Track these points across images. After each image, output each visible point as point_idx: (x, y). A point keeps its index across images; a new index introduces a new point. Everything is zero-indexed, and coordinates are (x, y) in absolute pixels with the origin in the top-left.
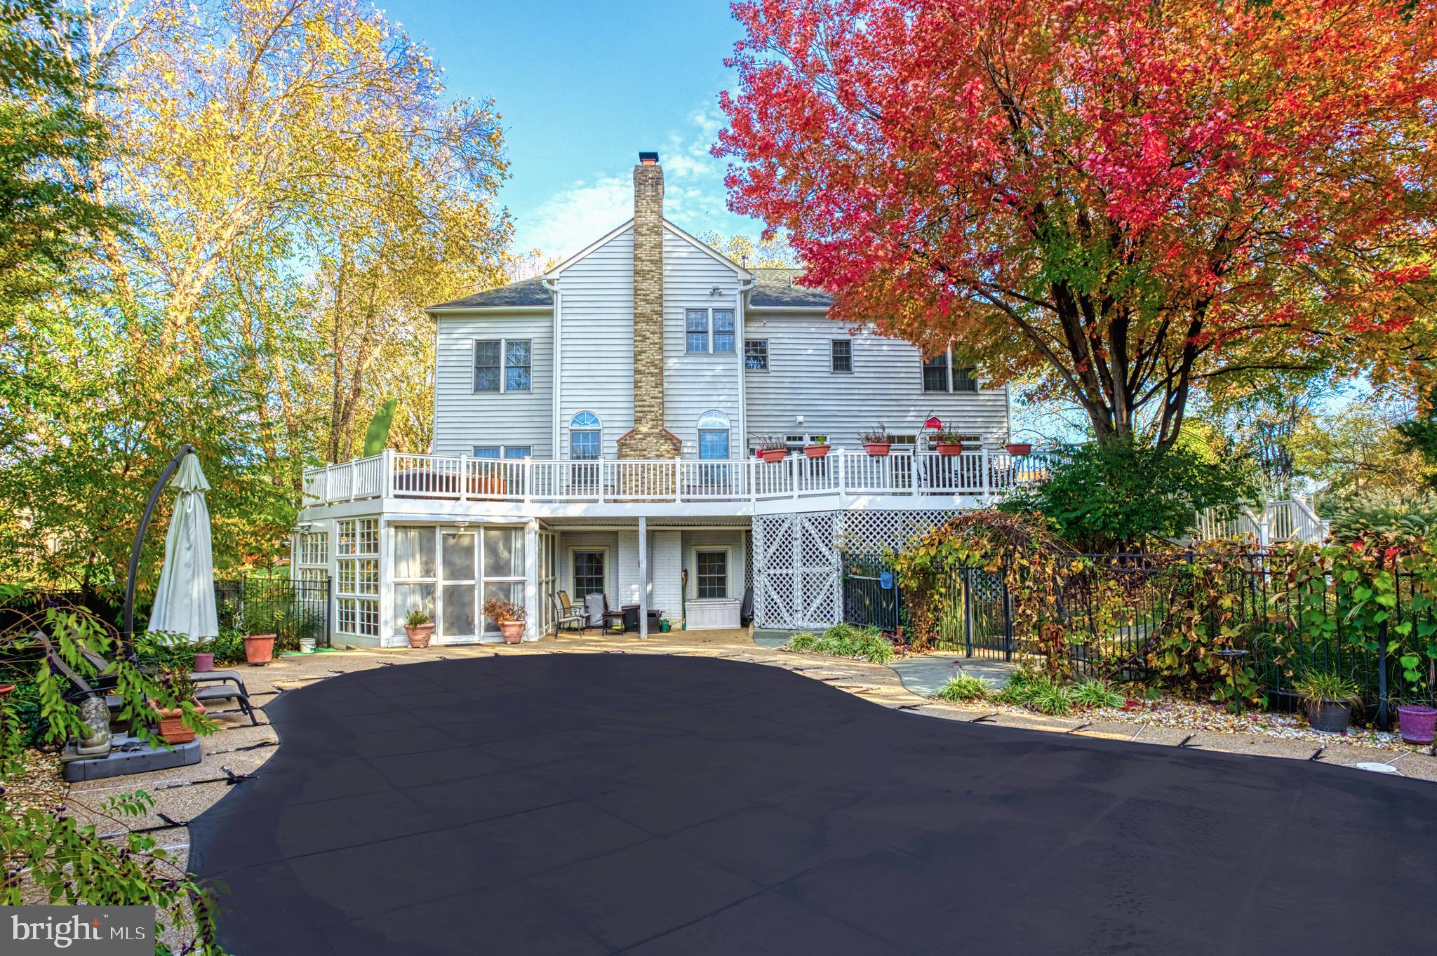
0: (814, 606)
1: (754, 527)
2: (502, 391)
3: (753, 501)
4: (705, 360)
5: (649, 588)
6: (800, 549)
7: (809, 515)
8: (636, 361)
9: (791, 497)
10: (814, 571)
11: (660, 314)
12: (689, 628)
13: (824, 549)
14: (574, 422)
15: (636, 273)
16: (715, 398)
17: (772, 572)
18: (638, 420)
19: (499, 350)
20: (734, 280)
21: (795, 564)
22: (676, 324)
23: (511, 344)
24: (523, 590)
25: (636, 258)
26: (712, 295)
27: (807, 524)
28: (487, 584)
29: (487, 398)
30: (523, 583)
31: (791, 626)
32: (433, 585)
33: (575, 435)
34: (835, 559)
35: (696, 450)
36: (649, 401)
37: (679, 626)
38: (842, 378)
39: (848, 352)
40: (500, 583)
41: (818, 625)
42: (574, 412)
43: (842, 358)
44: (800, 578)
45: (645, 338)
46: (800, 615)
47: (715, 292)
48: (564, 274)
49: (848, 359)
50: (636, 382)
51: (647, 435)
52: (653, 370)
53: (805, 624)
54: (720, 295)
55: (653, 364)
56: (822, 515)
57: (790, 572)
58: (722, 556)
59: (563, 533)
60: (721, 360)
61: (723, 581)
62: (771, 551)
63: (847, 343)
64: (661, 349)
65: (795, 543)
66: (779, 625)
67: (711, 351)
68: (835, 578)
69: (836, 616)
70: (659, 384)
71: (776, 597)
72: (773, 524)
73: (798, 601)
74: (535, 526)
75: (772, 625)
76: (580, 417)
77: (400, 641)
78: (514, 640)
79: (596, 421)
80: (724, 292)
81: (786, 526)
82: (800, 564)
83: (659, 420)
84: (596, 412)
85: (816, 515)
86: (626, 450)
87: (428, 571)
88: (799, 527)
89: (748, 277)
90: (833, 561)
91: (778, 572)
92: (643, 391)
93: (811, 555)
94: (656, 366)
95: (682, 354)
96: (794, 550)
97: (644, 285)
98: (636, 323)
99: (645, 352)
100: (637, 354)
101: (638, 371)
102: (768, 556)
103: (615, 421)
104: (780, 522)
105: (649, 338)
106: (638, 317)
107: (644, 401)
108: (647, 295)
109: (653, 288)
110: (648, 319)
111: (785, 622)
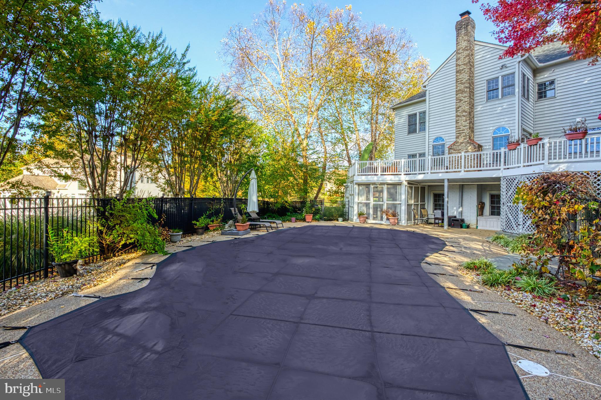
0: (528, 222)
1: (502, 182)
2: (418, 132)
4: (497, 102)
5: (461, 209)
7: (527, 176)
8: (457, 111)
9: (520, 167)
12: (479, 228)
14: (434, 142)
15: (457, 72)
16: (502, 120)
17: (509, 205)
18: (457, 137)
19: (416, 117)
22: (481, 89)
23: (420, 113)
24: (401, 207)
25: (457, 65)
26: (501, 69)
27: (526, 181)
28: (387, 204)
29: (412, 136)
30: (400, 204)
31: (517, 232)
32: (369, 204)
33: (434, 147)
35: (491, 147)
36: (463, 127)
37: (475, 227)
40: (393, 204)
42: (434, 137)
45: (461, 100)
46: (521, 227)
47: (503, 67)
48: (429, 82)
50: (456, 121)
51: (462, 143)
54: (507, 67)
59: (429, 186)
60: (506, 101)
61: (499, 208)
62: (509, 194)
66: (512, 232)
67: (500, 97)
70: (467, 119)
71: (510, 217)
72: (510, 181)
74: (405, 183)
75: (508, 230)
76: (437, 139)
77: (358, 221)
78: (393, 224)
79: (443, 140)
80: (508, 65)
81: (516, 181)
83: (467, 135)
84: (443, 136)
85: (531, 176)
86: (452, 151)
87: (368, 199)
91: (512, 205)
92: (460, 124)
95: (484, 102)
97: (461, 76)
98: (457, 95)
99: (461, 107)
100: (457, 108)
101: (457, 116)
102: (508, 197)
103: (449, 139)
104: (513, 179)
105: (463, 100)
106: (458, 92)
107: (460, 128)
108: (462, 80)
109: (465, 77)
110: (462, 92)
111: (514, 229)
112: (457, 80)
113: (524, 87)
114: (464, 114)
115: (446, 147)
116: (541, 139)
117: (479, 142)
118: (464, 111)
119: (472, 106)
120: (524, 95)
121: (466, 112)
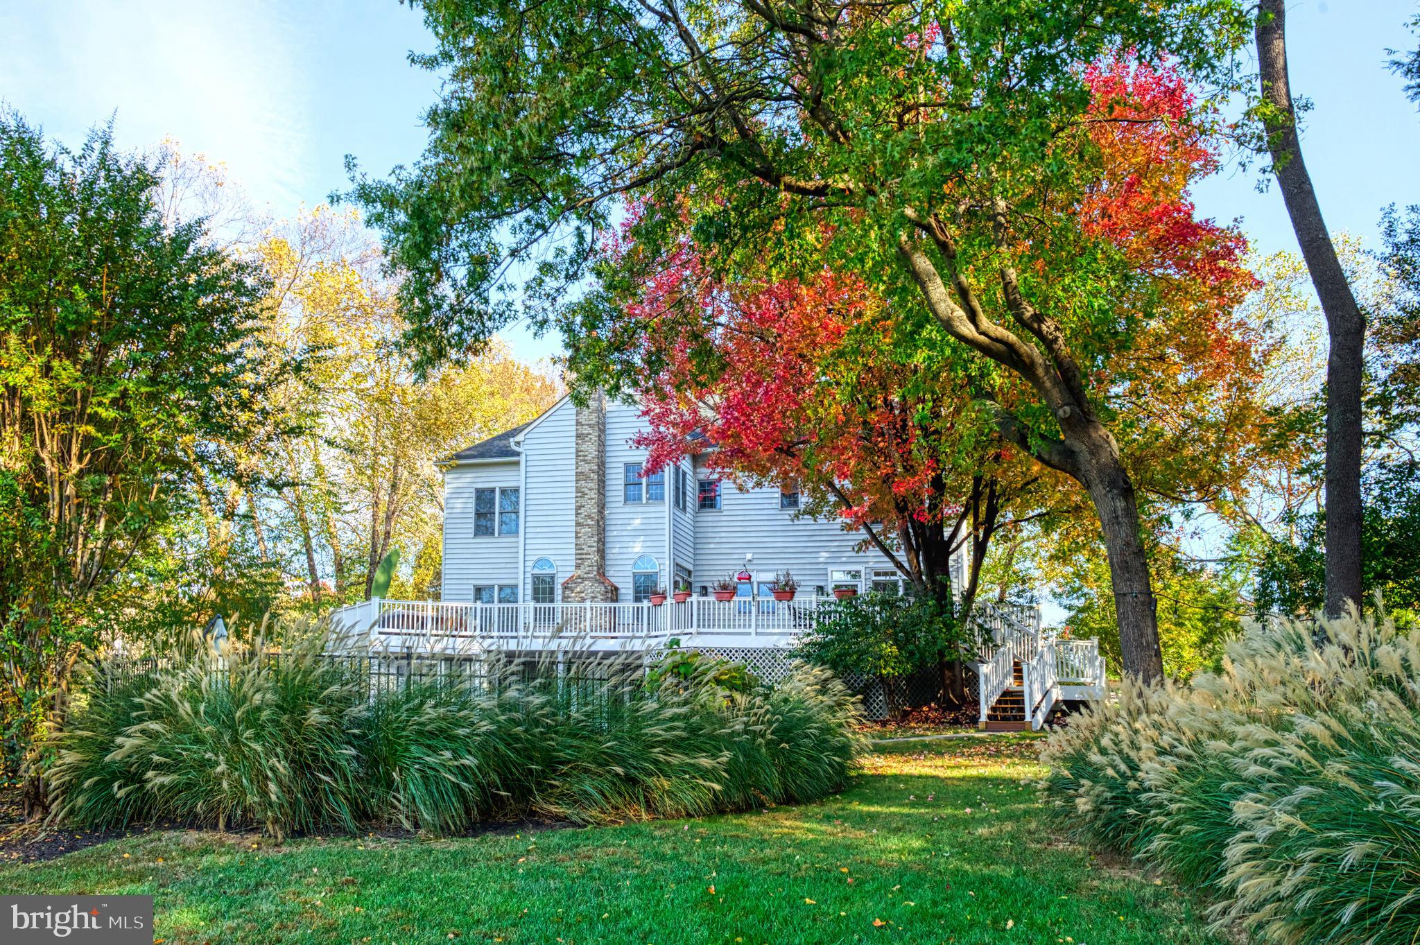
2: (497, 535)
3: (644, 638)
4: (640, 509)
8: (577, 514)
11: (595, 472)
15: (578, 436)
16: (648, 544)
22: (615, 477)
25: (578, 423)
29: (485, 541)
35: (631, 591)
36: (586, 549)
38: (789, 514)
43: (790, 494)
45: (584, 494)
48: (529, 436)
50: (577, 533)
51: (585, 579)
60: (653, 509)
67: (644, 501)
70: (595, 534)
76: (540, 562)
79: (552, 566)
83: (593, 565)
86: (568, 593)
95: (620, 505)
97: (584, 447)
98: (577, 481)
99: (584, 507)
100: (578, 508)
101: (578, 524)
103: (564, 568)
105: (587, 495)
106: (580, 476)
107: (583, 549)
108: (586, 456)
109: (591, 450)
110: (587, 479)
112: (577, 451)
113: (677, 488)
114: (589, 522)
115: (559, 582)
117: (613, 580)
118: (589, 517)
119: (602, 506)
120: (677, 503)
121: (592, 518)
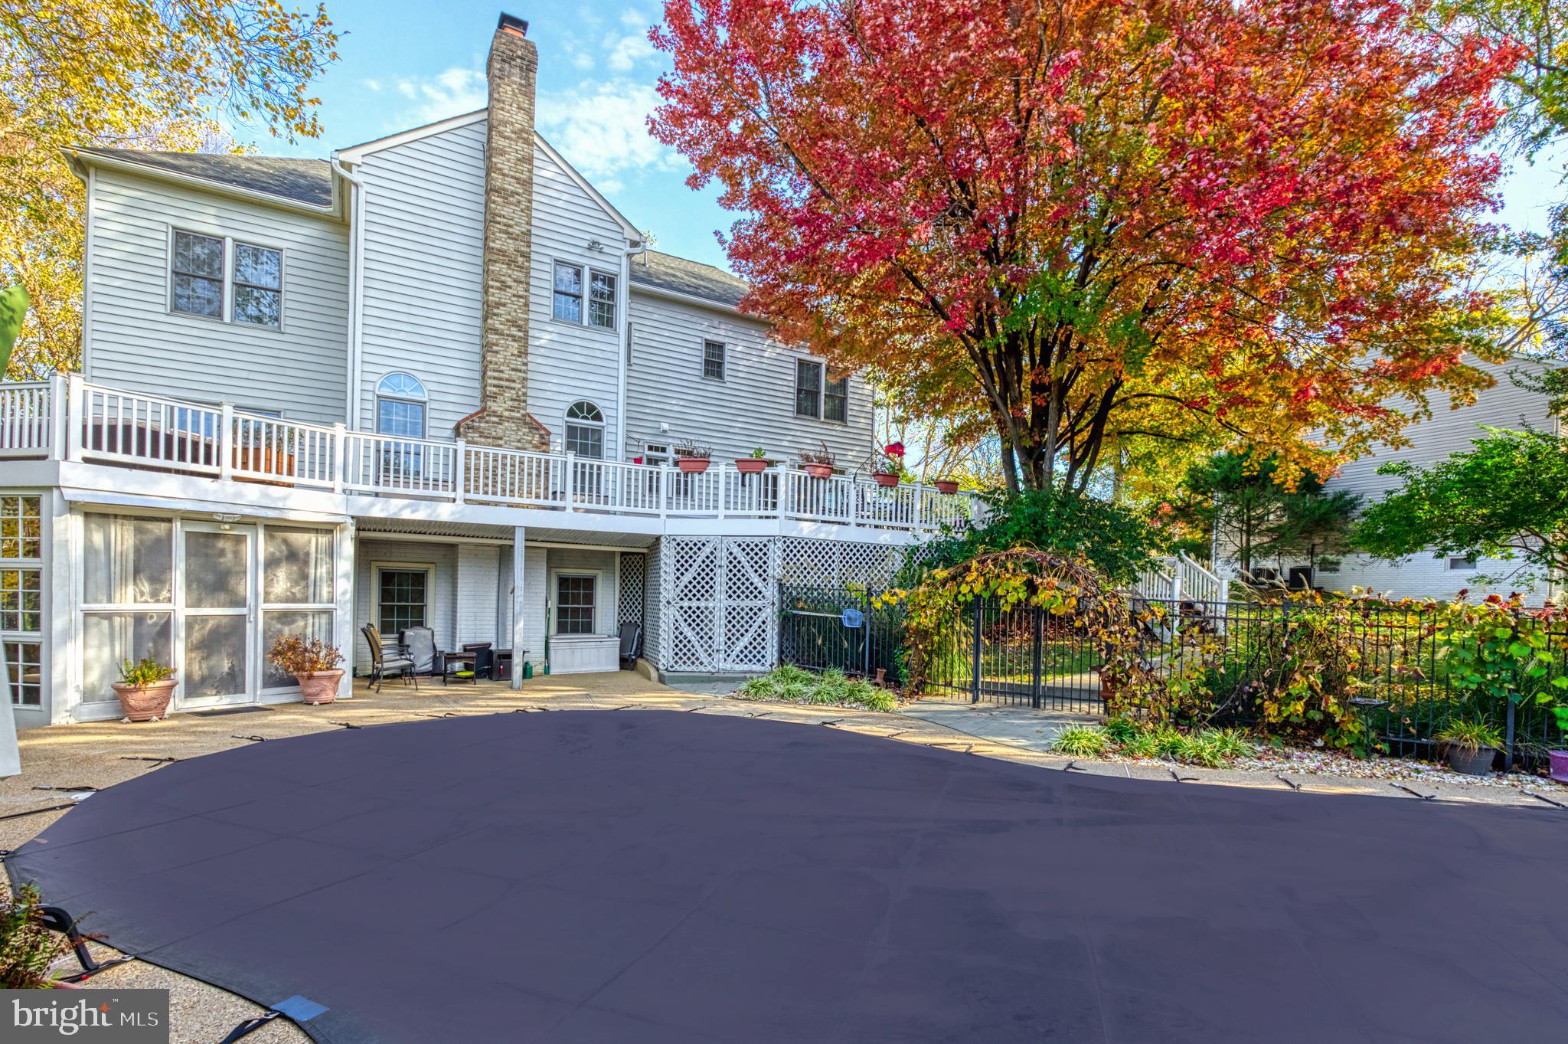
0: (741, 645)
1: (663, 548)
2: (228, 319)
3: (663, 517)
4: (577, 333)
6: (725, 579)
7: (739, 540)
8: (489, 313)
9: (716, 517)
10: (743, 604)
11: (527, 257)
12: (554, 671)
13: (756, 580)
14: (386, 384)
15: (493, 189)
16: (588, 385)
17: (686, 604)
18: (490, 397)
19: (220, 252)
20: (619, 237)
21: (717, 596)
22: (543, 276)
23: (244, 248)
24: (330, 623)
25: (495, 168)
26: (590, 249)
27: (736, 550)
28: (266, 613)
30: (329, 613)
31: (710, 668)
33: (384, 402)
34: (771, 592)
35: (562, 448)
37: (542, 669)
38: (713, 385)
39: (721, 356)
41: (746, 667)
42: (384, 370)
43: (714, 363)
44: (724, 613)
45: (503, 285)
46: (721, 655)
47: (593, 246)
48: (365, 160)
49: (720, 365)
50: (489, 344)
51: (504, 419)
52: (514, 331)
53: (728, 666)
54: (601, 252)
55: (514, 323)
56: (757, 540)
57: (711, 605)
58: (589, 583)
59: (364, 542)
60: (597, 336)
61: (588, 613)
62: (686, 579)
63: (720, 347)
64: (526, 305)
65: (718, 571)
66: (693, 668)
67: (586, 323)
68: (769, 615)
69: (768, 656)
70: (523, 353)
71: (690, 634)
72: (688, 549)
73: (720, 640)
74: (350, 527)
75: (684, 667)
76: (393, 379)
78: (324, 698)
79: (419, 388)
80: (605, 249)
81: (707, 550)
82: (724, 596)
83: (520, 400)
84: (420, 376)
85: (748, 540)
86: (472, 434)
88: (725, 553)
89: (637, 238)
90: (768, 594)
91: (694, 604)
92: (498, 358)
93: (738, 586)
94: (520, 328)
95: (547, 319)
96: (717, 579)
99: (504, 305)
101: (491, 329)
102: (682, 586)
104: (699, 545)
105: (510, 287)
107: (501, 371)
108: (510, 226)
109: (519, 219)
111: (701, 663)
112: (491, 214)
115: (433, 416)
116: (770, 463)
121: (518, 327)
